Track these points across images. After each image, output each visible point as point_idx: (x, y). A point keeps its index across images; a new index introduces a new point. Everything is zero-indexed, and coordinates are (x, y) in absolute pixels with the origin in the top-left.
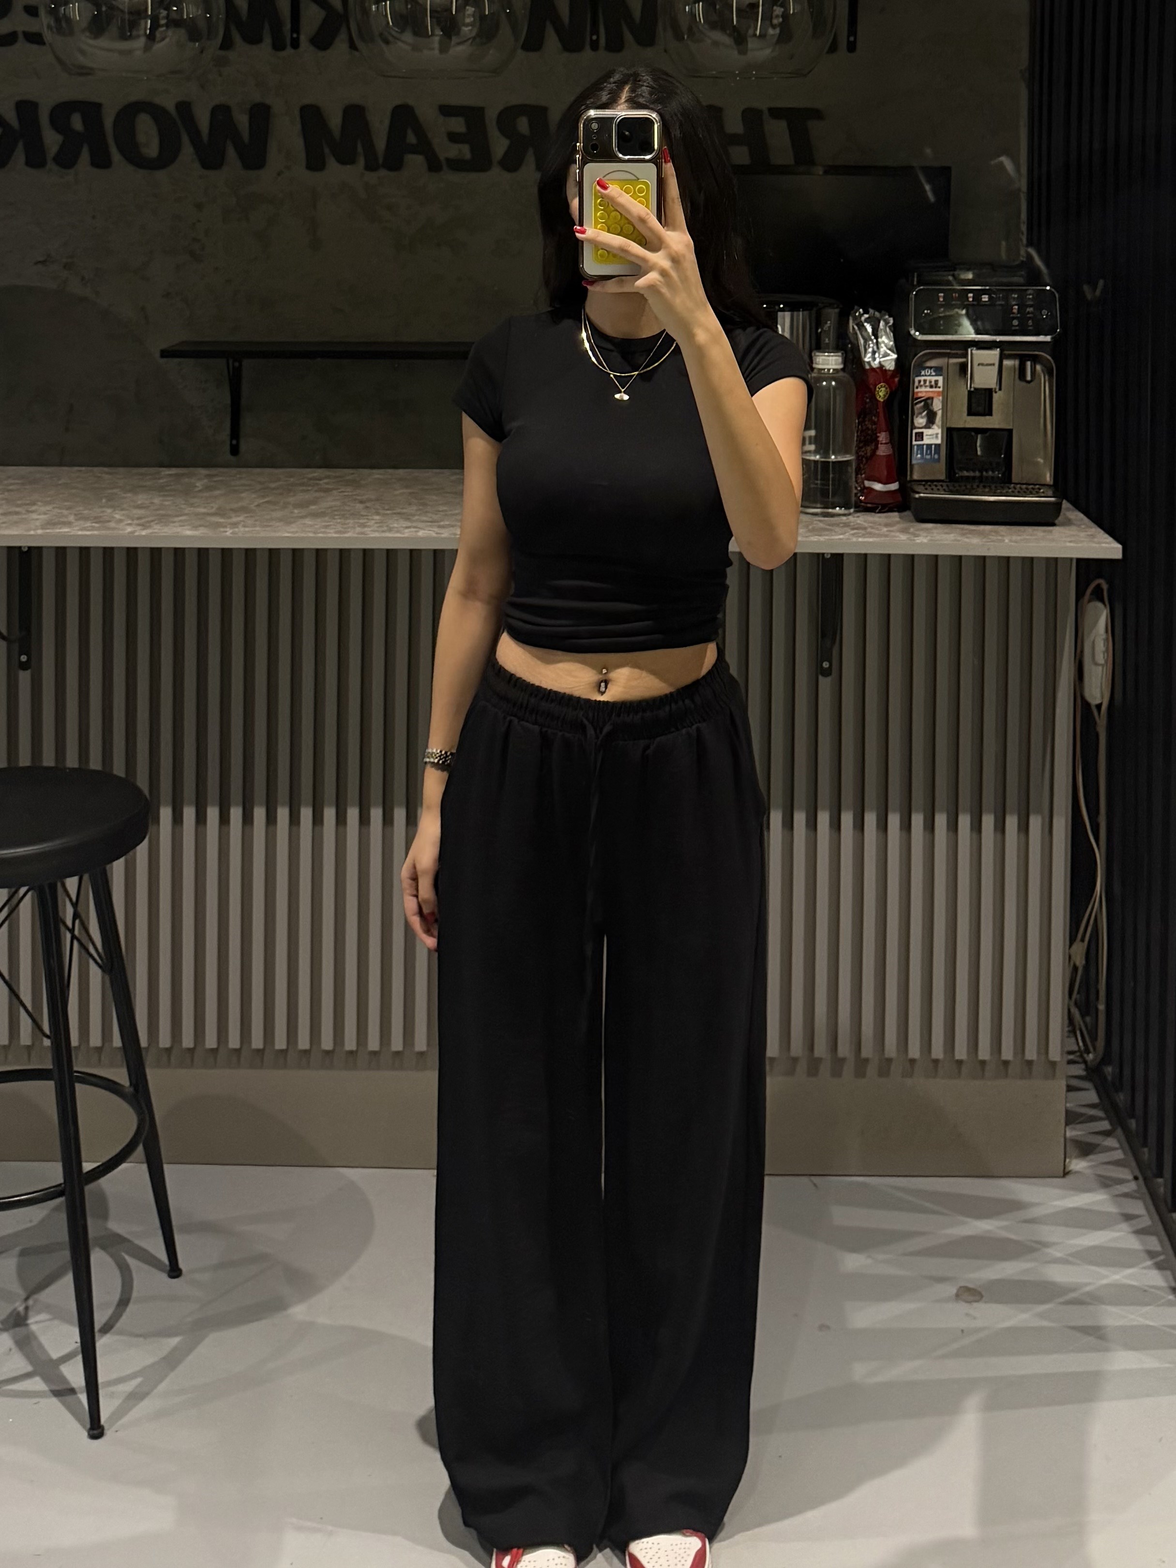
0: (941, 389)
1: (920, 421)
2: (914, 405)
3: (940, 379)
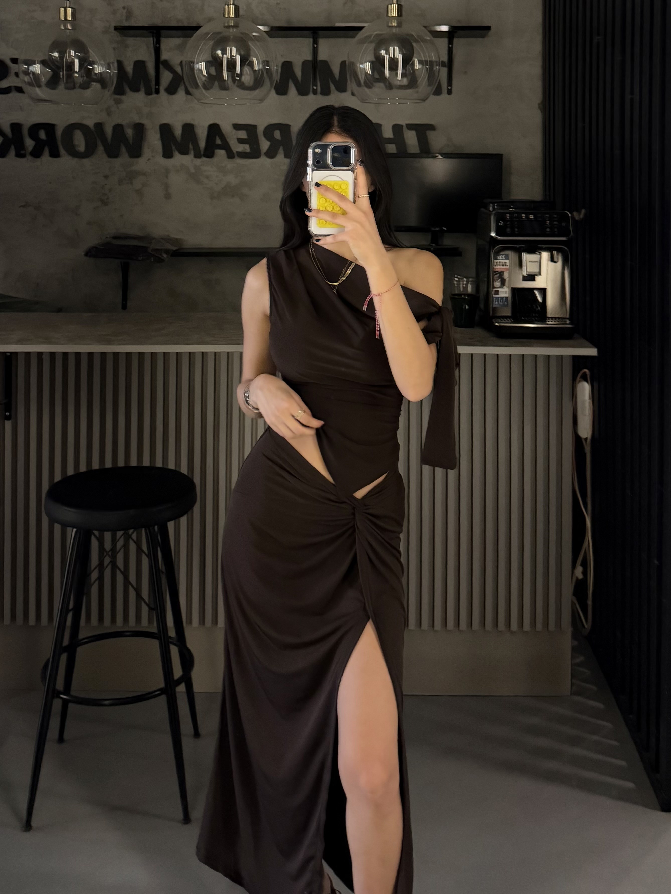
0: (508, 267)
1: (497, 284)
2: (494, 275)
3: (507, 261)
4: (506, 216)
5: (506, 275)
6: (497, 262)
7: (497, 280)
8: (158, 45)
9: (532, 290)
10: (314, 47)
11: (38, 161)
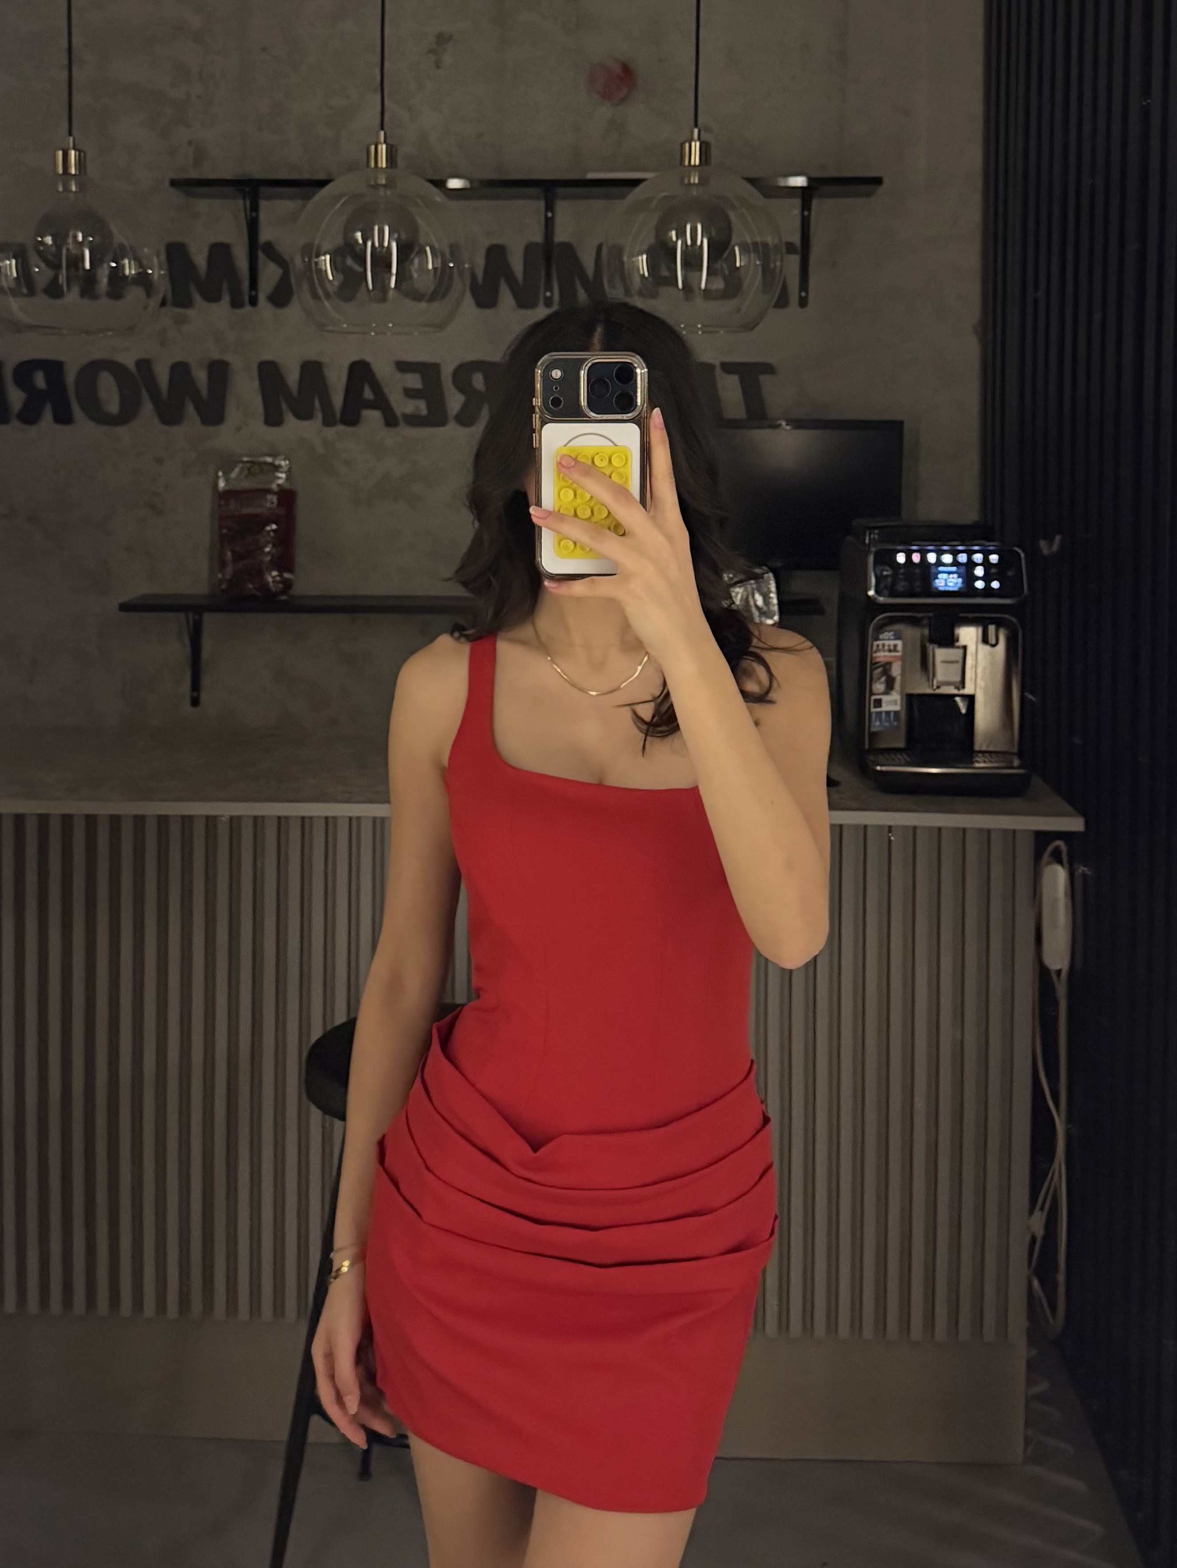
0: (899, 654)
1: (879, 687)
2: (872, 671)
3: (898, 643)
5: (896, 670)
6: (878, 646)
7: (879, 679)
9: (947, 697)
10: (546, 215)
11: (32, 431)
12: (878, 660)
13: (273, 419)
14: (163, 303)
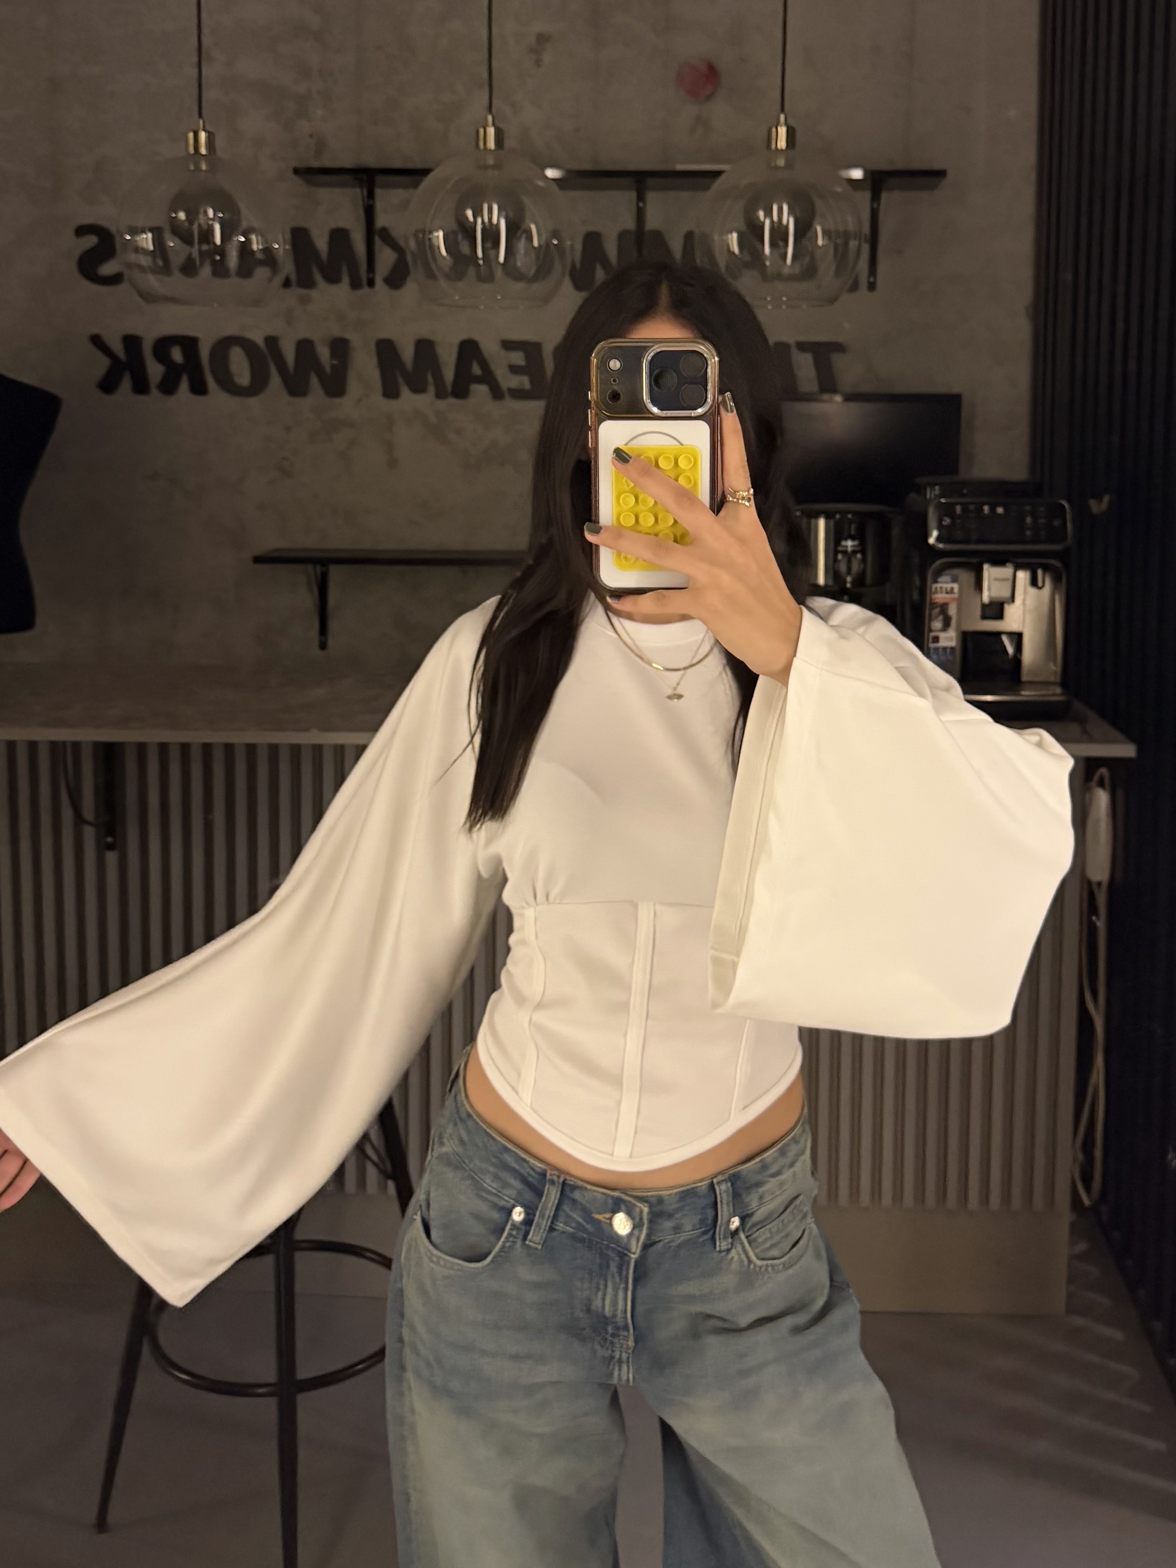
0: (956, 596)
1: (937, 624)
2: (931, 609)
3: (956, 586)
4: (955, 510)
5: (952, 611)
6: (936, 589)
7: (936, 618)
8: (371, 202)
9: (998, 634)
10: (638, 205)
11: (172, 400)
12: (936, 601)
13: (390, 392)
14: (287, 284)
